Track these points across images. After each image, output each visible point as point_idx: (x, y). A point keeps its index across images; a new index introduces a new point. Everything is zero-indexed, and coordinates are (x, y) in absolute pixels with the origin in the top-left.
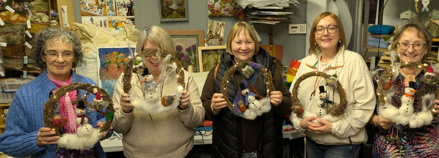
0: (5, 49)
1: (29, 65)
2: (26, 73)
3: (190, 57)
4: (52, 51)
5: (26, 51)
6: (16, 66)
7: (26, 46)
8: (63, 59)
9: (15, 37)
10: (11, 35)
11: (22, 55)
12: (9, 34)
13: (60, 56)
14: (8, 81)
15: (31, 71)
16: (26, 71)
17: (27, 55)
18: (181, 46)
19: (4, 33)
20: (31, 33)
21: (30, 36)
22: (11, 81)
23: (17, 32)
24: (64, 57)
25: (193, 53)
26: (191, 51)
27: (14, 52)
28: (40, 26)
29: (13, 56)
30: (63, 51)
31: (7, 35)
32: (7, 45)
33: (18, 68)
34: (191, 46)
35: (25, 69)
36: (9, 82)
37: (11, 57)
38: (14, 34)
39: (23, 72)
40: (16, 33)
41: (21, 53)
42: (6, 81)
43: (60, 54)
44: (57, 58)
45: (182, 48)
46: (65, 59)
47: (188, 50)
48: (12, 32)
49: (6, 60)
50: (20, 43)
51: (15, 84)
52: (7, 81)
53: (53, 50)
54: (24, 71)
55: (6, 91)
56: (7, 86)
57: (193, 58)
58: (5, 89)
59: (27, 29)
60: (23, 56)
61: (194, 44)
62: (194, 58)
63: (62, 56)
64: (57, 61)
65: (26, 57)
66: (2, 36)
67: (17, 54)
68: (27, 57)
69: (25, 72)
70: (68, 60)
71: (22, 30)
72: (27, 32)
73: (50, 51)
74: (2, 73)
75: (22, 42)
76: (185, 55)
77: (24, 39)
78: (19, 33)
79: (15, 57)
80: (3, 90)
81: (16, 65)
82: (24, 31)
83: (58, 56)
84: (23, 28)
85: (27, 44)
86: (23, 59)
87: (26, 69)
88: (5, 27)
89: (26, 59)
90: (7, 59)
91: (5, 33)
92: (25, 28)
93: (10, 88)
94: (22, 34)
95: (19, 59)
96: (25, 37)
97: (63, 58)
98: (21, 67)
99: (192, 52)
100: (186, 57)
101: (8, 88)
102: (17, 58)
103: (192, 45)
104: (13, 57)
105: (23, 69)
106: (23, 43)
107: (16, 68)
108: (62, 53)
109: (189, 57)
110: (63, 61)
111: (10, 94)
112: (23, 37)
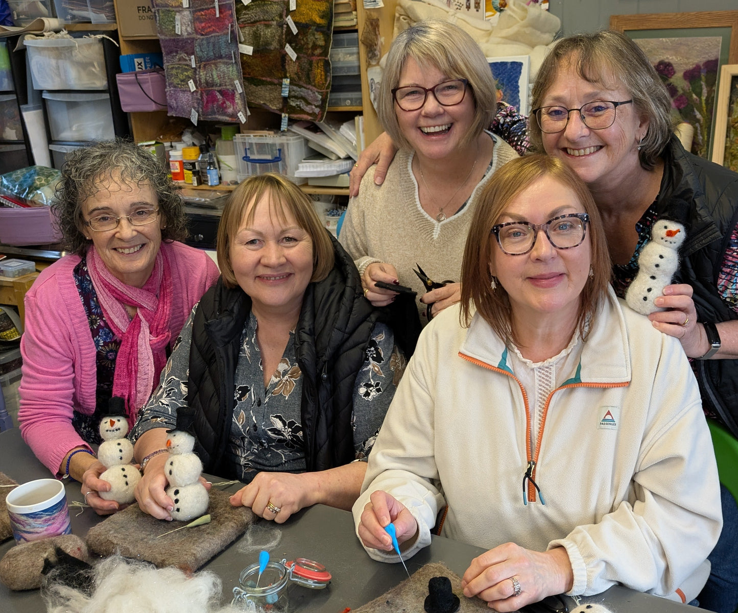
0: (249, 61)
1: (293, 101)
2: (287, 119)
3: (694, 96)
4: (102, 211)
5: (287, 67)
6: (270, 101)
7: (287, 54)
8: (133, 230)
9: (268, 32)
10: (261, 27)
11: (280, 75)
12: (258, 24)
13: (124, 222)
14: (256, 136)
15: (296, 114)
16: (287, 115)
17: (288, 75)
18: (672, 62)
19: (248, 23)
20: (296, 23)
21: (295, 30)
22: (260, 136)
23: (272, 20)
24: (134, 222)
25: (704, 87)
26: (701, 79)
27: (267, 68)
28: (313, 5)
29: (264, 79)
30: (128, 207)
31: (254, 29)
32: (254, 52)
33: (274, 107)
34: (701, 64)
35: (285, 109)
36: (258, 137)
37: (260, 80)
38: (268, 26)
39: (281, 116)
40: (270, 22)
41: (278, 70)
42: (252, 135)
43: (123, 216)
44: (118, 229)
45: (673, 69)
46: (139, 229)
47: (692, 76)
48: (264, 20)
49: (253, 88)
50: (277, 47)
51: (267, 144)
52: (254, 136)
53: (103, 209)
54: (283, 115)
55: (252, 157)
56: (254, 146)
57: (704, 102)
58: (251, 154)
59: (289, 12)
60: (282, 78)
61: (712, 57)
62: (707, 100)
63: (129, 220)
64: (117, 235)
65: (286, 81)
66: (245, 29)
67: (271, 74)
68: (289, 80)
69: (285, 117)
70: (146, 230)
71: (281, 16)
72: (289, 20)
73: (96, 212)
74: (242, 116)
75: (280, 43)
76: (680, 92)
77: (284, 37)
78: (275, 23)
79: (269, 79)
80: (246, 154)
81: (269, 99)
82: (284, 17)
83: (118, 222)
84: (283, 11)
85: (289, 49)
86: (281, 84)
87: (287, 110)
88: (252, 7)
89: (285, 85)
90: (255, 85)
91: (252, 23)
92: (286, 10)
93: (259, 153)
94: (280, 25)
95: (275, 84)
96: (286, 31)
97: (133, 227)
98: (279, 104)
99: (703, 83)
100: (681, 96)
101: (255, 152)
102: (271, 83)
103: (705, 60)
104: (264, 81)
105: (282, 110)
106: (282, 47)
107: (270, 106)
108: (128, 213)
109: (692, 96)
110: (135, 233)
111: (260, 166)
112: (282, 32)
